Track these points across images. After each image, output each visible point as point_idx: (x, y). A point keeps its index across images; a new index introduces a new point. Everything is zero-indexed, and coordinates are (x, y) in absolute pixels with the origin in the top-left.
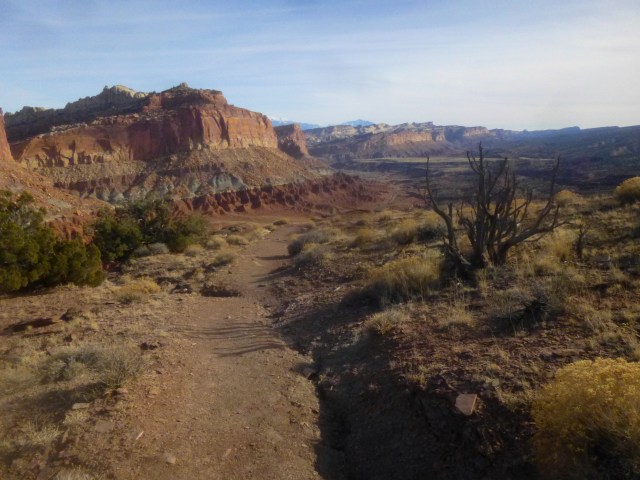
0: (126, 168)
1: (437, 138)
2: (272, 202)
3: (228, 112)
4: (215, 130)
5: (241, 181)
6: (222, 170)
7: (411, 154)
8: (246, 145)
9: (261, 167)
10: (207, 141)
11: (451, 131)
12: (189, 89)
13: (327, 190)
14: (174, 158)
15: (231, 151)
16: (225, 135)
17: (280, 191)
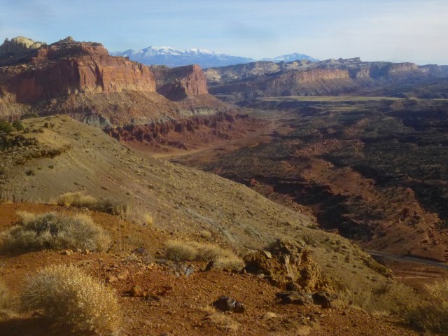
0: (13, 109)
1: (358, 75)
2: (131, 139)
3: (104, 62)
4: (91, 78)
5: (108, 121)
6: (93, 112)
7: (321, 92)
8: (119, 90)
9: (129, 109)
10: (83, 87)
11: (376, 67)
12: (73, 42)
13: (190, 129)
14: (54, 101)
15: (104, 95)
16: (99, 81)
17: (140, 130)
